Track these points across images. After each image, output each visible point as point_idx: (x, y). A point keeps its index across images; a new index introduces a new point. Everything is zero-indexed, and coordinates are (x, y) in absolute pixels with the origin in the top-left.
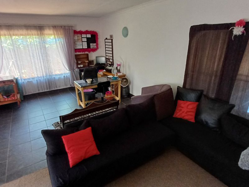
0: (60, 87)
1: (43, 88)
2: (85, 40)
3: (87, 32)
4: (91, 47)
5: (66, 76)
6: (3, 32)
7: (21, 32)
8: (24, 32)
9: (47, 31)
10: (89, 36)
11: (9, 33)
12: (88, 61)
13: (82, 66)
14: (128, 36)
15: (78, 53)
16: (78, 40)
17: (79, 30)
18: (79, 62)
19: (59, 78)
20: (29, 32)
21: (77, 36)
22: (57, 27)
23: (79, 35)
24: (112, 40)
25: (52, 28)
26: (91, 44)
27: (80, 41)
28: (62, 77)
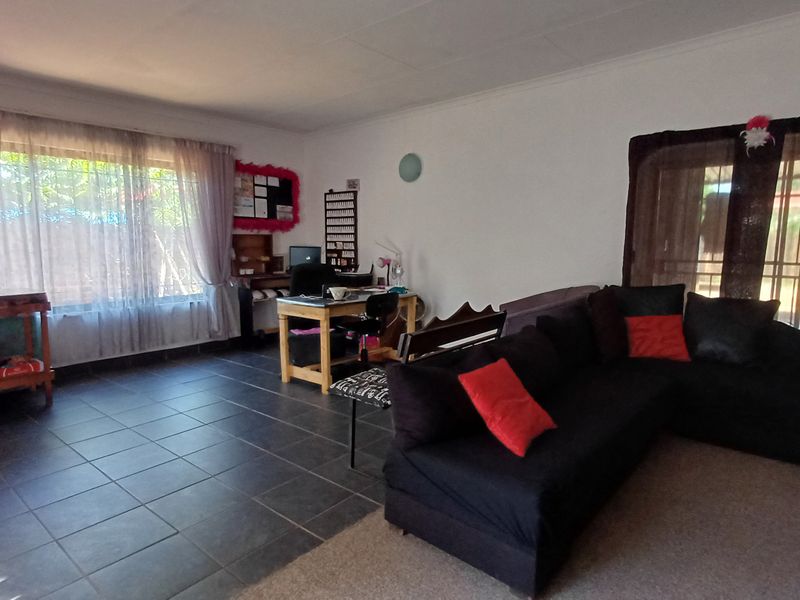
0: (173, 341)
1: (117, 343)
2: (263, 192)
3: (268, 171)
4: (278, 217)
5: (196, 304)
6: (9, 136)
7: (69, 144)
8: (80, 145)
9: (153, 154)
10: (274, 182)
11: (27, 143)
12: (267, 259)
13: (250, 272)
14: (420, 178)
15: (240, 232)
16: (244, 189)
17: (248, 162)
18: (244, 259)
19: (174, 309)
20: (98, 148)
21: (240, 179)
22: (188, 144)
23: (248, 177)
24: (355, 193)
25: (173, 143)
26: (279, 207)
27: (248, 193)
28: (186, 306)
